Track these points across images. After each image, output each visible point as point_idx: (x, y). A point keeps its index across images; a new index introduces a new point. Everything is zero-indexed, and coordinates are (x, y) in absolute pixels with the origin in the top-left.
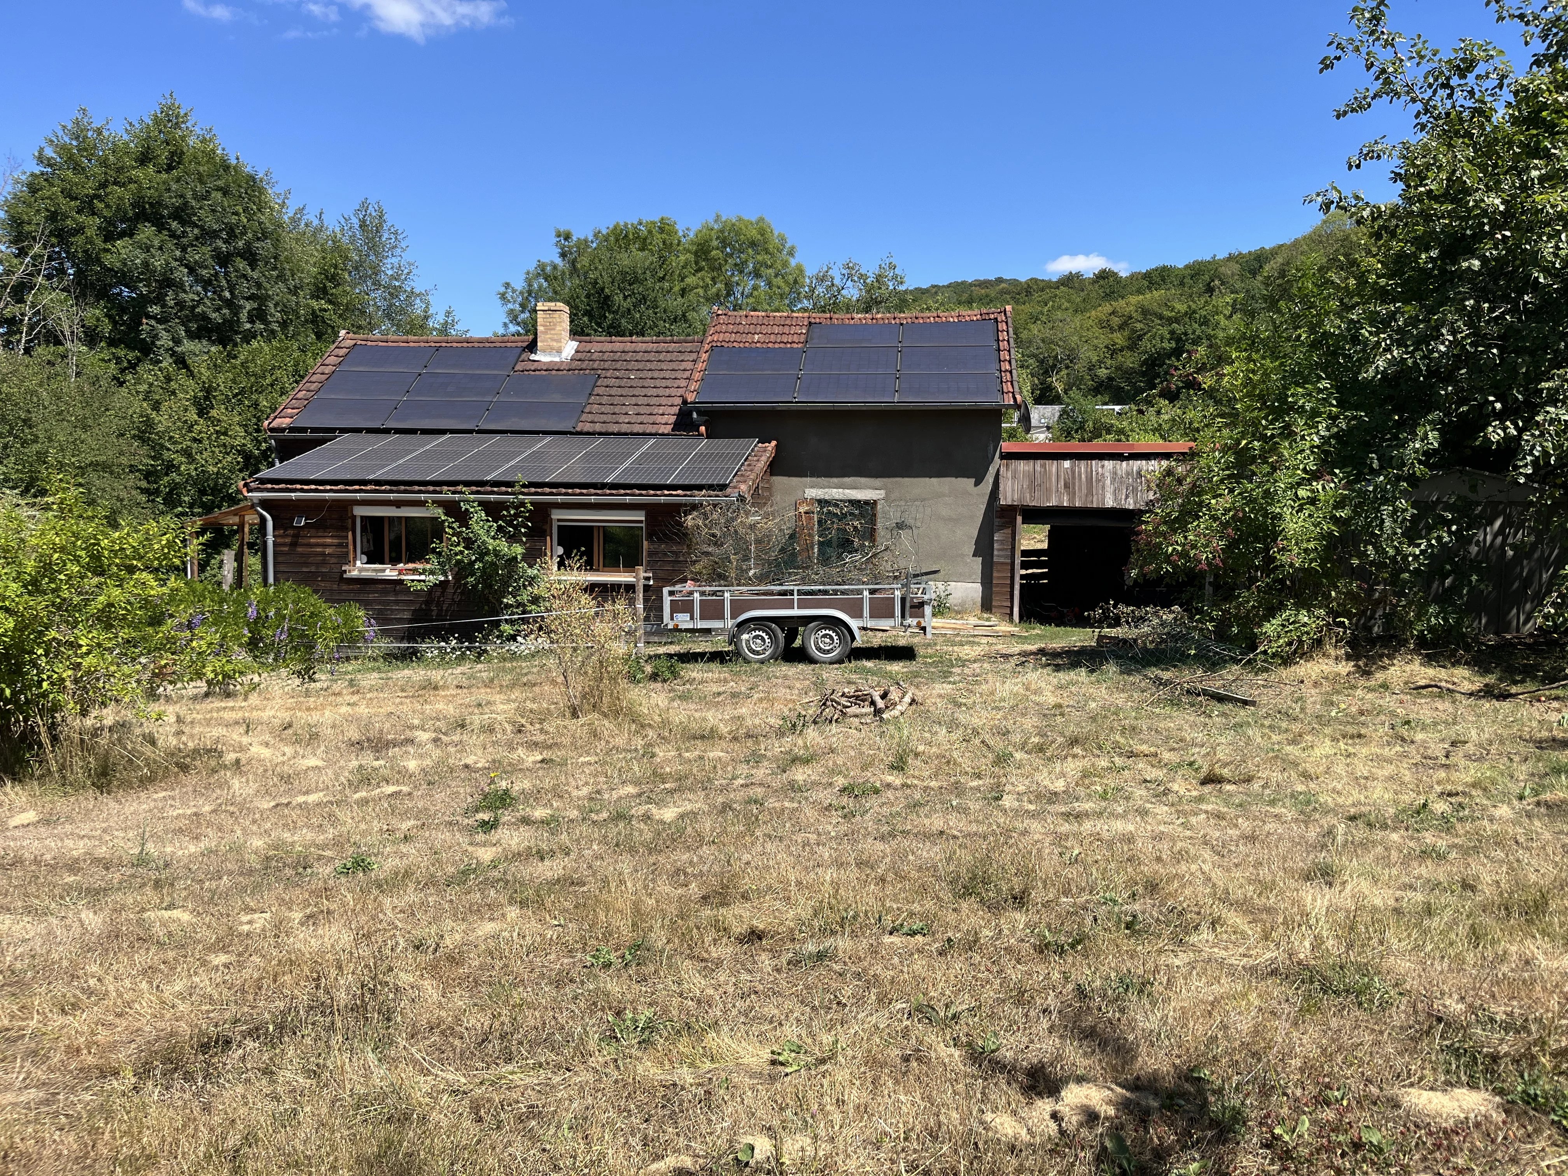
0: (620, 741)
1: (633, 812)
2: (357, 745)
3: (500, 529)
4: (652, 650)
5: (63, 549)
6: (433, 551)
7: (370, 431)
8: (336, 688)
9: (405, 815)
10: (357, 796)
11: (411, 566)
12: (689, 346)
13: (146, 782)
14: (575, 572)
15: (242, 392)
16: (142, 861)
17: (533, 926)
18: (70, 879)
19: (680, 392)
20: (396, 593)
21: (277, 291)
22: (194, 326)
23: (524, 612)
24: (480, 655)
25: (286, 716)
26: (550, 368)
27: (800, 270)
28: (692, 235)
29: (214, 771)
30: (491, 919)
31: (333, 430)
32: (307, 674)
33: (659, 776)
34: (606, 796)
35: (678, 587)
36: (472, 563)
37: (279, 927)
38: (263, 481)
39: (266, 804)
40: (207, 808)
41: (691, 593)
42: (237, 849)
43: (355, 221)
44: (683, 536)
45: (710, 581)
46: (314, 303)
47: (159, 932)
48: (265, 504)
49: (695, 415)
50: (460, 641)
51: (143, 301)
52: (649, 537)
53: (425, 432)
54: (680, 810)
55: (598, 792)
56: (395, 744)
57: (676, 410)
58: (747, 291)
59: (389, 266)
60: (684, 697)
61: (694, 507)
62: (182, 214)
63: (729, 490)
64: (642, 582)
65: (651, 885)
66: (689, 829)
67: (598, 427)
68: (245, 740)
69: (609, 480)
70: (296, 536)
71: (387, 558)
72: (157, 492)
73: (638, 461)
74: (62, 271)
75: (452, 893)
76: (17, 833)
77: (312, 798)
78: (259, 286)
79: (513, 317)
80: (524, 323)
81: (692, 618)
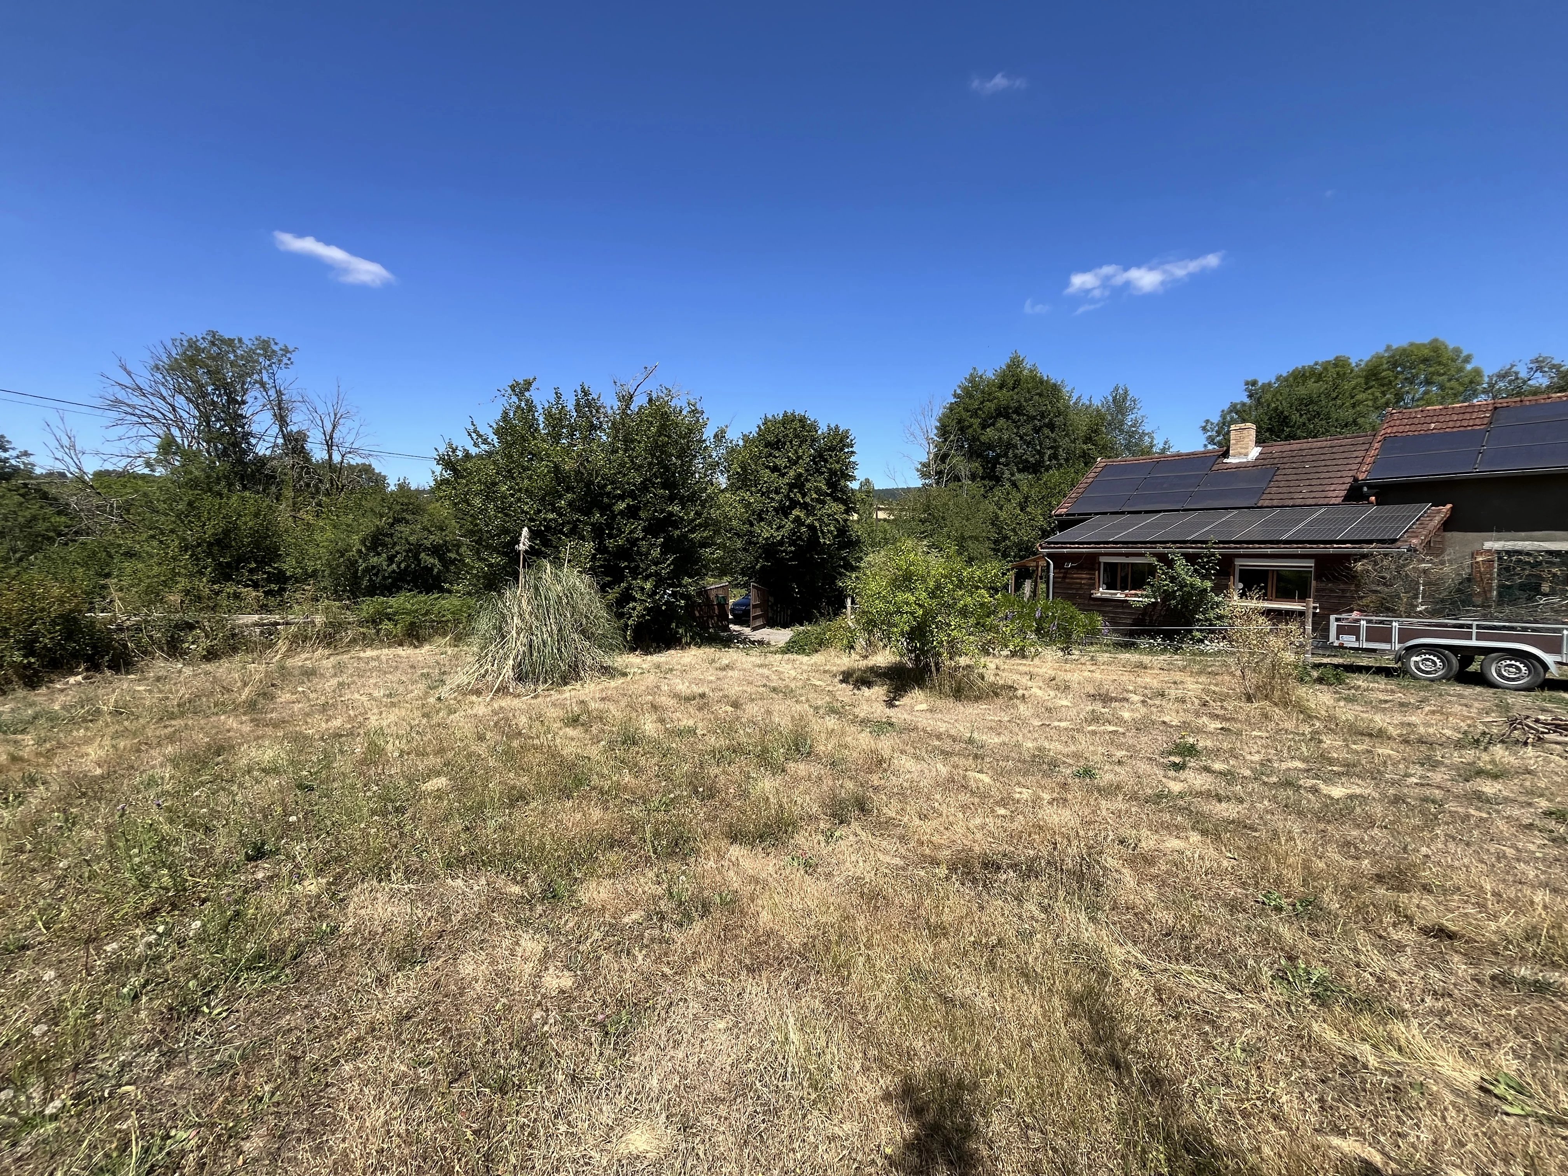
0: (1289, 725)
1: (1301, 782)
2: (1093, 697)
3: (1196, 570)
4: (1317, 660)
5: (946, 577)
6: (1149, 583)
7: (1112, 513)
8: (1083, 660)
9: (1119, 747)
10: (1090, 728)
11: (1133, 592)
12: (1361, 440)
13: (977, 699)
14: (1255, 601)
15: (1043, 498)
16: (971, 741)
17: (1212, 852)
18: (937, 743)
19: (1351, 473)
20: (1123, 607)
21: (1065, 442)
22: (1021, 466)
23: (1210, 625)
24: (1177, 649)
25: (1052, 673)
26: (1238, 466)
27: (1477, 372)
28: (1363, 364)
29: (1011, 699)
30: (1177, 837)
31: (1090, 514)
32: (1066, 650)
33: (1325, 758)
34: (1276, 765)
35: (1344, 616)
36: (1175, 592)
37: (1036, 801)
38: (1049, 543)
39: (1037, 723)
40: (1006, 719)
41: (1358, 620)
42: (1018, 745)
43: (1110, 399)
44: (1353, 578)
45: (1376, 613)
46: (1085, 447)
47: (973, 785)
48: (1050, 555)
49: (1365, 489)
50: (1163, 640)
51: (999, 456)
52: (1318, 578)
53: (1146, 512)
54: (1349, 791)
55: (1269, 760)
56: (1116, 700)
57: (1347, 486)
58: (1417, 396)
59: (1129, 421)
60: (1348, 700)
61: (1364, 556)
62: (1018, 411)
63: (1399, 544)
64: (1311, 611)
65: (1320, 849)
66: (1358, 810)
67: (1275, 503)
68: (1029, 684)
69: (1284, 538)
70: (1066, 573)
71: (1118, 586)
72: (998, 550)
73: (1310, 524)
74: (963, 447)
75: (1150, 808)
76: (918, 714)
77: (1063, 724)
78: (1055, 441)
79: (1211, 440)
80: (1220, 444)
81: (1358, 639)
